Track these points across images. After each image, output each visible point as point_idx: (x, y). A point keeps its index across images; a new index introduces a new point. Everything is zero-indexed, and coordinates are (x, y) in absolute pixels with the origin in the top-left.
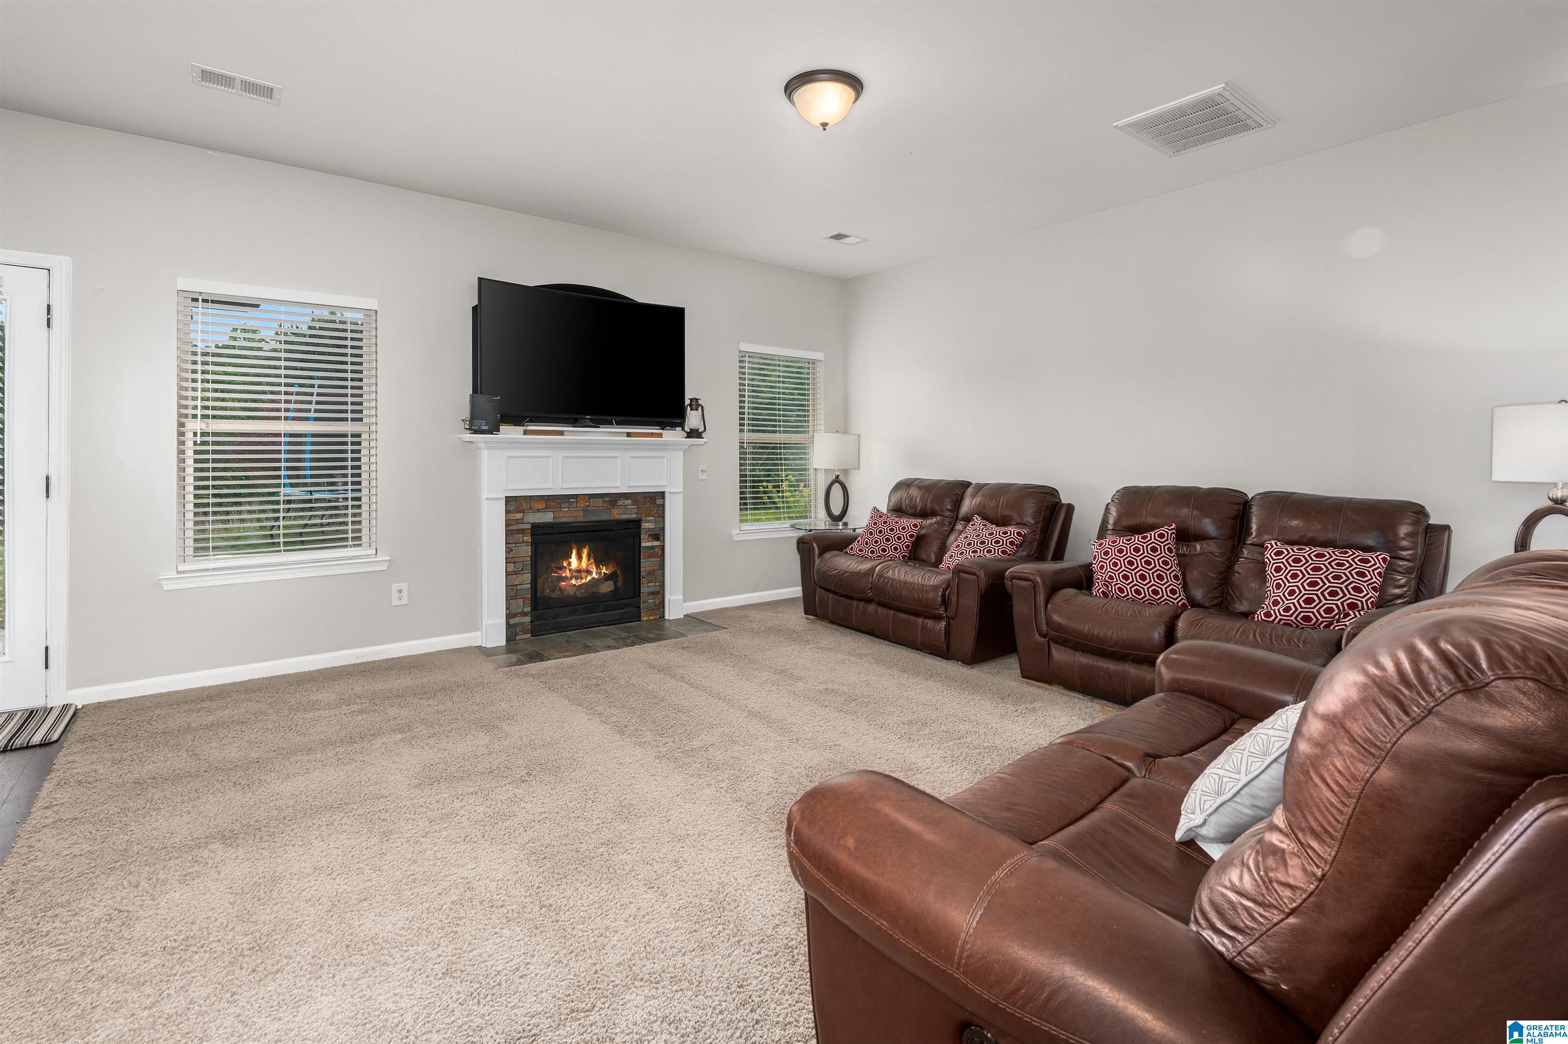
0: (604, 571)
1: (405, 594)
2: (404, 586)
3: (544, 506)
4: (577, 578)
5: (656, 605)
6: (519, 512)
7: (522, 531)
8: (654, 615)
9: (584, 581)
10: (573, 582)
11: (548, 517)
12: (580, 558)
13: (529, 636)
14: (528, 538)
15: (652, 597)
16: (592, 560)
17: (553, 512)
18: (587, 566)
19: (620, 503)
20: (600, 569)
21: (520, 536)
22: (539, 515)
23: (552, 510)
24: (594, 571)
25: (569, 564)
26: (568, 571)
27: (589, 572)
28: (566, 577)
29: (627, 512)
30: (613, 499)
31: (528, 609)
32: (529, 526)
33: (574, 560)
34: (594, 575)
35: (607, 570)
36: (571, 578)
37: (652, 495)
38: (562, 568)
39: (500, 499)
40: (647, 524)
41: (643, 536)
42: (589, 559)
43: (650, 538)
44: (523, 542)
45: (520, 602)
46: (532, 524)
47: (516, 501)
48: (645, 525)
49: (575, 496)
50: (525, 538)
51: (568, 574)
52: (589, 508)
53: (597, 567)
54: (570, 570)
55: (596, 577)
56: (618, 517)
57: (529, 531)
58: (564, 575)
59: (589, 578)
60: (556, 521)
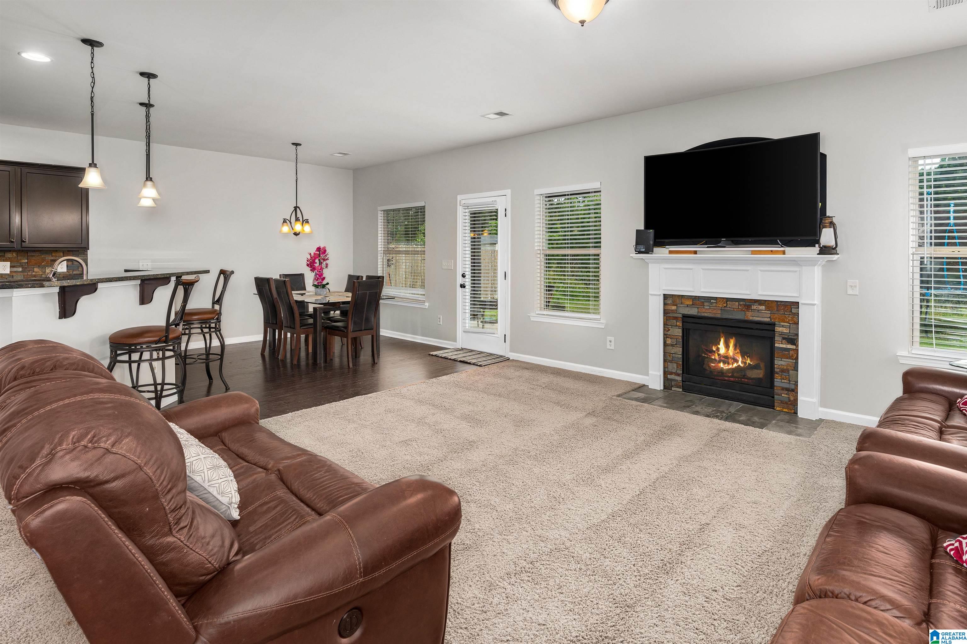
0: (748, 361)
1: (613, 343)
2: (612, 339)
3: (691, 303)
4: (724, 363)
5: (790, 400)
6: (674, 305)
7: (676, 318)
8: (788, 409)
9: (730, 366)
10: (721, 365)
11: (693, 311)
12: (727, 347)
13: (681, 390)
14: (679, 324)
15: (786, 392)
16: (738, 350)
17: (698, 308)
18: (734, 354)
19: (754, 307)
20: (745, 359)
21: (675, 321)
22: (688, 309)
23: (697, 306)
24: (740, 360)
25: (718, 349)
26: (716, 355)
27: (737, 361)
28: (715, 359)
29: (764, 317)
30: (748, 304)
31: (681, 372)
32: (681, 316)
33: (722, 346)
34: (740, 363)
35: (751, 361)
36: (720, 362)
37: (787, 304)
38: (713, 352)
39: (660, 295)
40: (781, 329)
41: (776, 338)
42: (735, 349)
43: (784, 341)
44: (676, 326)
45: (675, 365)
46: (683, 314)
47: (672, 297)
48: (778, 329)
49: (716, 298)
50: (678, 323)
51: (717, 357)
52: (726, 308)
53: (743, 357)
54: (719, 355)
55: (742, 365)
56: (751, 318)
57: (681, 319)
58: (713, 357)
59: (735, 365)
60: (699, 314)
